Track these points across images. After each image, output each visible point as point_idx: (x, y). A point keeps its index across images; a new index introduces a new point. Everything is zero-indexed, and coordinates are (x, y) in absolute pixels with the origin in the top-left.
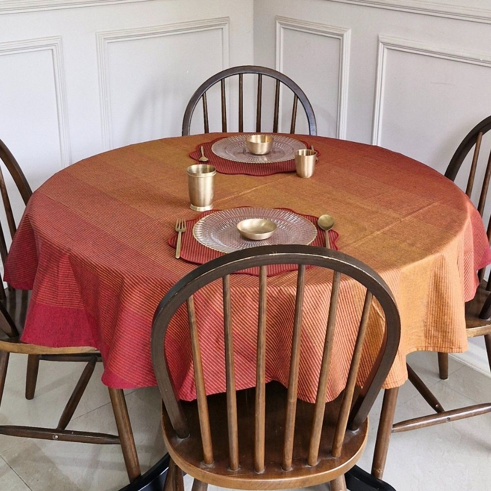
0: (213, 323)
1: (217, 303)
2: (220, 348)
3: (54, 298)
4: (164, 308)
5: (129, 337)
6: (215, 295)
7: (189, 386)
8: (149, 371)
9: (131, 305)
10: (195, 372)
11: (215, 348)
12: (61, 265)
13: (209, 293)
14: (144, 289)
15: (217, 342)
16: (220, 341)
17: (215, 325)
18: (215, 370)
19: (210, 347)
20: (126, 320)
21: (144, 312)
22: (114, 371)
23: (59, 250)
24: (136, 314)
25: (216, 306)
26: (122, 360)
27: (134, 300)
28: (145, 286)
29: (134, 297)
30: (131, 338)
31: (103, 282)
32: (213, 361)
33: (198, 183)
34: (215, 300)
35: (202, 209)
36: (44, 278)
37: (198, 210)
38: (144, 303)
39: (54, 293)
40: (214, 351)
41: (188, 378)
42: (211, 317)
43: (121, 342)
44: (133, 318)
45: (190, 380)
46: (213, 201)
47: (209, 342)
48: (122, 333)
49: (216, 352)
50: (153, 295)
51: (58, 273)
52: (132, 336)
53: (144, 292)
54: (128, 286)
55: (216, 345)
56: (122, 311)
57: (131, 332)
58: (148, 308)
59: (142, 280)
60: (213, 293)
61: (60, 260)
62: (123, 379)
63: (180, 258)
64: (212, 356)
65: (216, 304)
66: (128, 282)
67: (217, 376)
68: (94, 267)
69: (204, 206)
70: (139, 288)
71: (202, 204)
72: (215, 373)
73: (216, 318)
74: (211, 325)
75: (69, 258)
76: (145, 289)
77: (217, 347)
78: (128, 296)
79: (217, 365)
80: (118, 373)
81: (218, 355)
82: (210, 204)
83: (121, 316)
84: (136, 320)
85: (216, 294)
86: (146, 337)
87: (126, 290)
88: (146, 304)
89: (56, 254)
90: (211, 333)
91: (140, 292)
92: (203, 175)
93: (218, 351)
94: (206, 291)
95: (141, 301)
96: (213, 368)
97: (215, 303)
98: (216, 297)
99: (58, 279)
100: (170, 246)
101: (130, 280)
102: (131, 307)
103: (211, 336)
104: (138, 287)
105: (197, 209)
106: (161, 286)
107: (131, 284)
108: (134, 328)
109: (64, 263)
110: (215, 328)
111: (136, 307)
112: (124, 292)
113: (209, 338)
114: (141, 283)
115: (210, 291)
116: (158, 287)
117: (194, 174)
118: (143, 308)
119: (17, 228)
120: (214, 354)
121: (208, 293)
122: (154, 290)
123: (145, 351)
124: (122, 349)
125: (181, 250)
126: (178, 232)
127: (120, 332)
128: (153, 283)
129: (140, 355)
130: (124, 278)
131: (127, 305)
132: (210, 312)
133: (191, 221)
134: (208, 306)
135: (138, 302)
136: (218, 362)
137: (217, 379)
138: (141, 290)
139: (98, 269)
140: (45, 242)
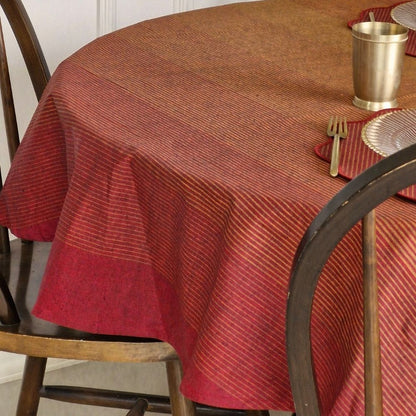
0: (399, 292)
1: (409, 255)
2: (409, 345)
3: (97, 238)
4: (319, 231)
5: (237, 310)
6: (406, 238)
7: (345, 408)
8: (268, 380)
9: (245, 249)
10: (367, 366)
11: (400, 342)
12: (115, 176)
13: (396, 234)
14: (271, 220)
15: (404, 332)
16: (409, 331)
17: (402, 296)
18: (398, 387)
19: (390, 339)
20: (234, 277)
21: (269, 266)
22: (205, 372)
23: (113, 150)
24: (253, 267)
25: (407, 260)
26: (221, 353)
27: (251, 241)
28: (272, 215)
29: (251, 235)
30: (240, 313)
31: (192, 208)
32: (394, 367)
33: (373, 54)
34: (407, 248)
35: (376, 107)
36: (83, 200)
37: (368, 108)
38: (269, 248)
39: (99, 229)
40: (397, 348)
41: (346, 394)
42: (397, 281)
43: (222, 318)
44: (247, 275)
45: (349, 398)
46: (398, 94)
47: (390, 329)
48: (225, 301)
49: (400, 351)
50: (287, 233)
51: (108, 192)
52: (244, 309)
53: (271, 226)
54: (241, 213)
55: (401, 336)
56: (227, 259)
57: (242, 302)
58: (275, 259)
59: (268, 204)
60: (403, 235)
61: (113, 166)
62: (220, 389)
63: (339, 176)
64: (393, 357)
65: (407, 256)
66: (242, 207)
67: (400, 398)
68: (177, 179)
69: (381, 100)
70: (263, 220)
71: (377, 96)
72: (397, 394)
73: (406, 285)
74: (396, 296)
75: (132, 163)
76: (273, 222)
77: (404, 340)
78: (240, 232)
79: (402, 377)
80: (212, 377)
81: (405, 357)
82: (392, 99)
83: (225, 269)
84: (252, 279)
85: (408, 236)
86: (269, 314)
87: (237, 222)
88: (272, 251)
89: (106, 156)
90: (394, 312)
91: (263, 226)
92: (383, 38)
93: (405, 349)
94: (390, 231)
95: (263, 244)
96: (392, 381)
97: (405, 254)
98: (409, 242)
99: (108, 201)
100: (318, 156)
101: (246, 204)
102: (244, 254)
103: (393, 318)
104: (259, 216)
105: (365, 105)
106: (304, 218)
107: (245, 210)
108: (247, 294)
109: (121, 173)
110: (401, 304)
111: (254, 255)
112: (232, 224)
113: (390, 321)
114: (266, 209)
115: (397, 231)
116: (298, 219)
117: (366, 36)
118: (266, 258)
119: (21, 139)
120: (396, 354)
121: (393, 234)
122: (290, 224)
123: (264, 341)
124: (223, 331)
125: (341, 164)
126: (333, 138)
127: (221, 298)
128: (289, 211)
129: (256, 347)
130: (235, 199)
131: (238, 249)
132: (395, 271)
133: (357, 123)
134: (392, 259)
135: (258, 246)
136: (404, 371)
137: (399, 405)
138: (266, 222)
139: (185, 182)
140: (87, 136)
